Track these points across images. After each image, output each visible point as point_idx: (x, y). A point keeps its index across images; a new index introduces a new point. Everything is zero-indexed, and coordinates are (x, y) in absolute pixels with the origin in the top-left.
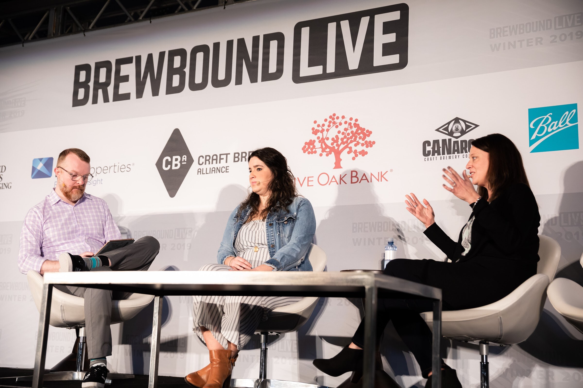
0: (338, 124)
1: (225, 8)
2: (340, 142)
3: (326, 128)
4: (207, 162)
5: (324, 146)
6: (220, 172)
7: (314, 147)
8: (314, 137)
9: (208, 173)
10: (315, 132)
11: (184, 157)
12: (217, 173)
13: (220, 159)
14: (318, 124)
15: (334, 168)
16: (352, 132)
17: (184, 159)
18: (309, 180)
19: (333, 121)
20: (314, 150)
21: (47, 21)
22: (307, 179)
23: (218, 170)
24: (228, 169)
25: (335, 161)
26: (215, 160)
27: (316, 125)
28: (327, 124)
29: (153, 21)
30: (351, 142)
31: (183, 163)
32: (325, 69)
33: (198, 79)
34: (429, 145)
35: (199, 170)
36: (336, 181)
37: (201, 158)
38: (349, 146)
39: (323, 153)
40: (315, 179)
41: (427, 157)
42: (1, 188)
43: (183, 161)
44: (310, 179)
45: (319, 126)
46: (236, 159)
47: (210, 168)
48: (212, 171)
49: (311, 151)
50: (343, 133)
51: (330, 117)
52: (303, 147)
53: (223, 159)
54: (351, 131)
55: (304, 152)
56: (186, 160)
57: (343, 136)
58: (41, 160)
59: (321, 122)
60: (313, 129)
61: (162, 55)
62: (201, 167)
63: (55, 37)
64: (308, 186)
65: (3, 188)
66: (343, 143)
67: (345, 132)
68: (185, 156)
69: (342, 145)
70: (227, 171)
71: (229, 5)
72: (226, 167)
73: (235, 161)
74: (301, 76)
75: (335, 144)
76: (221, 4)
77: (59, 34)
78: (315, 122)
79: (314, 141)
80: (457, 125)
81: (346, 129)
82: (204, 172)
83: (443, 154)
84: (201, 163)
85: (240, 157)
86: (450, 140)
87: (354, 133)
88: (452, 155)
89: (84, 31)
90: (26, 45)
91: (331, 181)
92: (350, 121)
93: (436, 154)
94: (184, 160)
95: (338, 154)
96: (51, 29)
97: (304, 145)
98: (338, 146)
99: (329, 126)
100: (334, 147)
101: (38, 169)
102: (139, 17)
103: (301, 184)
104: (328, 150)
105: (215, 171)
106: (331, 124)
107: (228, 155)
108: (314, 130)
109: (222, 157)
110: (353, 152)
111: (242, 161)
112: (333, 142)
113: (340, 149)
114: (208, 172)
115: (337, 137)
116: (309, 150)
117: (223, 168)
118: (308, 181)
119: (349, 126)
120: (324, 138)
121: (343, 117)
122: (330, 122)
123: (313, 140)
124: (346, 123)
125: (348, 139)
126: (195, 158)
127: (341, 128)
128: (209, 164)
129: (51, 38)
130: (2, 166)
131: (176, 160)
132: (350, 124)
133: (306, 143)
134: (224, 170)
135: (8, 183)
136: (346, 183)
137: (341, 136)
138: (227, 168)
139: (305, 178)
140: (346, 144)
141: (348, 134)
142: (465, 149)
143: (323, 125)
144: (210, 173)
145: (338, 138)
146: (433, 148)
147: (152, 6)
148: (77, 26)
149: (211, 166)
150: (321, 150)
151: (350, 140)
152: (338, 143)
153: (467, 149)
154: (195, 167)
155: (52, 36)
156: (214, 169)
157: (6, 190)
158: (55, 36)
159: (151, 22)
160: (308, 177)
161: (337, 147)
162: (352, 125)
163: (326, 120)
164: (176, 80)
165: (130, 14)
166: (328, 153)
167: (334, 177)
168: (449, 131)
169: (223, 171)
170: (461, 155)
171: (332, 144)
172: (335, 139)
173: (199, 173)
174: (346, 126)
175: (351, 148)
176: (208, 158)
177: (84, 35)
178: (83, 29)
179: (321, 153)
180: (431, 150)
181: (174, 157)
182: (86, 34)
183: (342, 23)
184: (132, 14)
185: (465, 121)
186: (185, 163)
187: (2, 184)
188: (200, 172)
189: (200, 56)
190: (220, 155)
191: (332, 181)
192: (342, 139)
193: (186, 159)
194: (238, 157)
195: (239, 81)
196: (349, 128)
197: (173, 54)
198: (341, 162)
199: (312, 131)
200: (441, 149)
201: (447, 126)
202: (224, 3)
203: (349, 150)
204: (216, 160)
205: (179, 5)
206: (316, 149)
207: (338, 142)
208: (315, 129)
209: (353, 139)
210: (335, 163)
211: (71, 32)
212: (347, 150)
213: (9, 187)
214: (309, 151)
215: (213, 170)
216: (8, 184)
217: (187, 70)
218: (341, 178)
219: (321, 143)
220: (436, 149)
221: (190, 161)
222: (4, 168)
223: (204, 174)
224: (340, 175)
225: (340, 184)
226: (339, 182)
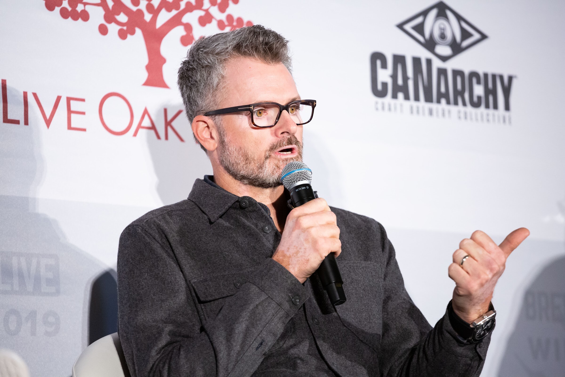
5: (110, 3)
18: (73, 108)
20: (80, 7)
22: (63, 103)
25: (146, 61)
30: (190, 8)
34: (384, 66)
36: (153, 127)
38: (184, 20)
39: (108, 25)
40: (90, 108)
41: (380, 100)
44: (75, 105)
49: (70, 9)
55: (51, 7)
64: (70, 127)
66: (165, 5)
69: (163, 12)
75: (143, 4)
80: (442, 22)
83: (417, 99)
86: (429, 62)
88: (434, 106)
91: (140, 126)
93: (401, 95)
95: (153, 37)
98: (153, 11)
100: (141, 12)
103: (48, 116)
113: (159, 23)
116: (65, 4)
118: (70, 111)
136: (182, 140)
139: (59, 99)
140: (174, 12)
142: (461, 93)
146: (394, 77)
150: (101, 11)
152: (152, 2)
153: (467, 96)
160: (69, 99)
161: (150, 16)
166: (125, 28)
167: (146, 112)
168: (427, 34)
170: (453, 108)
175: (188, 27)
179: (103, 22)
180: (389, 81)
185: (459, 18)
191: (143, 124)
198: (165, 69)
200: (411, 84)
201: (419, 20)
203: (184, 33)
206: (85, 4)
209: (193, 2)
210: (148, 68)
212: (180, 30)
214: (66, 9)
218: (169, 118)
220: (400, 82)
224: (165, 111)
225: (167, 138)
226: (162, 133)
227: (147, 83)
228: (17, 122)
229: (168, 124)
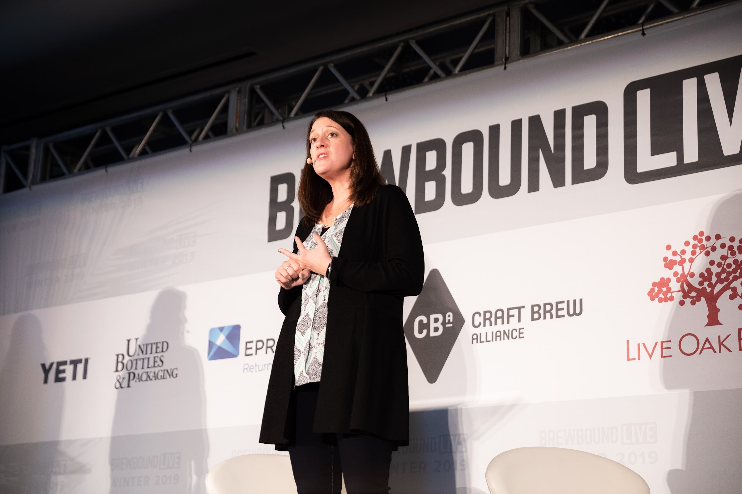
0: (709, 249)
1: (505, 68)
2: (714, 279)
3: (687, 256)
4: (488, 322)
5: (686, 288)
6: (509, 339)
7: (669, 290)
8: (668, 274)
9: (490, 341)
10: (669, 264)
11: (449, 316)
12: (504, 339)
13: (509, 316)
14: (673, 251)
15: (707, 325)
16: (735, 262)
17: (449, 318)
18: (664, 347)
19: (699, 245)
20: (669, 295)
21: (225, 109)
22: (659, 345)
23: (505, 335)
24: (523, 333)
25: (707, 313)
26: (499, 318)
27: (670, 252)
28: (689, 249)
29: (391, 97)
30: (735, 278)
31: (447, 326)
32: (680, 157)
33: (467, 187)
35: (475, 337)
36: (712, 347)
37: (477, 316)
38: (732, 286)
39: (685, 300)
40: (674, 345)
42: (162, 377)
43: (447, 321)
44: (665, 345)
45: (675, 253)
46: (536, 316)
47: (493, 332)
48: (496, 336)
49: (663, 297)
50: (719, 265)
51: (695, 238)
52: (649, 290)
53: (513, 316)
54: (733, 259)
55: (652, 299)
56: (451, 321)
57: (719, 270)
58: (221, 329)
59: (678, 247)
60: (665, 259)
61: (406, 150)
62: (477, 331)
63: (239, 134)
64: (662, 357)
65: (165, 377)
66: (720, 281)
67: (723, 262)
68: (451, 314)
69: (719, 284)
70: (521, 335)
71: (511, 64)
72: (520, 329)
73: (533, 319)
74: (639, 170)
75: (706, 284)
76: (499, 62)
77: (245, 128)
78: (668, 247)
79: (669, 280)
81: (724, 258)
82: (483, 339)
84: (476, 324)
85: (542, 312)
87: (739, 263)
89: (283, 121)
90: (195, 149)
91: (703, 348)
92: (730, 244)
94: (449, 320)
95: (712, 300)
96: (232, 122)
97: (652, 287)
98: (712, 286)
99: (693, 253)
100: (705, 289)
101: (217, 345)
102: (367, 92)
103: (650, 353)
104: (694, 294)
105: (500, 336)
106: (698, 250)
107: (522, 310)
108: (668, 262)
109: (512, 312)
110: (739, 296)
111: (545, 318)
112: (702, 279)
113: (715, 292)
114: (490, 338)
115: (708, 270)
116: (661, 295)
117: (514, 331)
118: (662, 348)
119: (729, 252)
120: (686, 273)
121: (718, 237)
122: (695, 246)
123: (666, 278)
124: (723, 246)
125: (729, 274)
126: (467, 315)
127: (716, 256)
128: (491, 325)
129: (232, 135)
130: (163, 343)
131: (436, 320)
132: (731, 248)
133: (654, 284)
134: (515, 334)
135: (173, 369)
136: (730, 351)
137: (715, 269)
138: (521, 331)
139: (657, 343)
140: (725, 283)
141: (729, 266)
143: (683, 252)
144: (493, 341)
145: (712, 274)
147: (389, 72)
148: (272, 114)
149: (494, 328)
150: (681, 294)
151: (733, 275)
152: (712, 281)
154: (467, 330)
155: (234, 131)
156: (498, 334)
157: (169, 380)
158: (238, 131)
159: (386, 100)
161: (710, 289)
162: (735, 249)
163: (687, 243)
164: (430, 189)
165: (353, 87)
166: (695, 299)
167: (707, 340)
169: (514, 337)
171: (701, 283)
172: (706, 275)
173: (475, 341)
174: (725, 252)
175: (734, 289)
176: (488, 315)
177: (282, 128)
178: (281, 118)
179: (682, 299)
181: (433, 317)
182: (287, 125)
183: (707, 78)
184: (356, 88)
186: (451, 325)
187: (163, 372)
188: (477, 339)
189: (468, 149)
190: (509, 309)
191: (705, 347)
192: (718, 275)
193: (451, 318)
194: (538, 312)
195: (534, 186)
196: (730, 256)
197: (423, 148)
198: (719, 315)
199: (664, 263)
202: (504, 60)
203: (732, 293)
204: (502, 317)
205: (430, 68)
206: (671, 293)
207: (711, 279)
208: (669, 260)
209: (737, 274)
210: (708, 317)
211: (261, 124)
212: (729, 292)
213: (175, 376)
214: (661, 298)
215: (498, 336)
216: (172, 371)
217: (448, 173)
218: (721, 341)
219: (680, 284)
221: (459, 321)
222: (165, 344)
223: (484, 342)
224: (719, 337)
225: (720, 351)
226: (717, 349)
227: (708, 325)
228: (634, 359)
229: (721, 343)
